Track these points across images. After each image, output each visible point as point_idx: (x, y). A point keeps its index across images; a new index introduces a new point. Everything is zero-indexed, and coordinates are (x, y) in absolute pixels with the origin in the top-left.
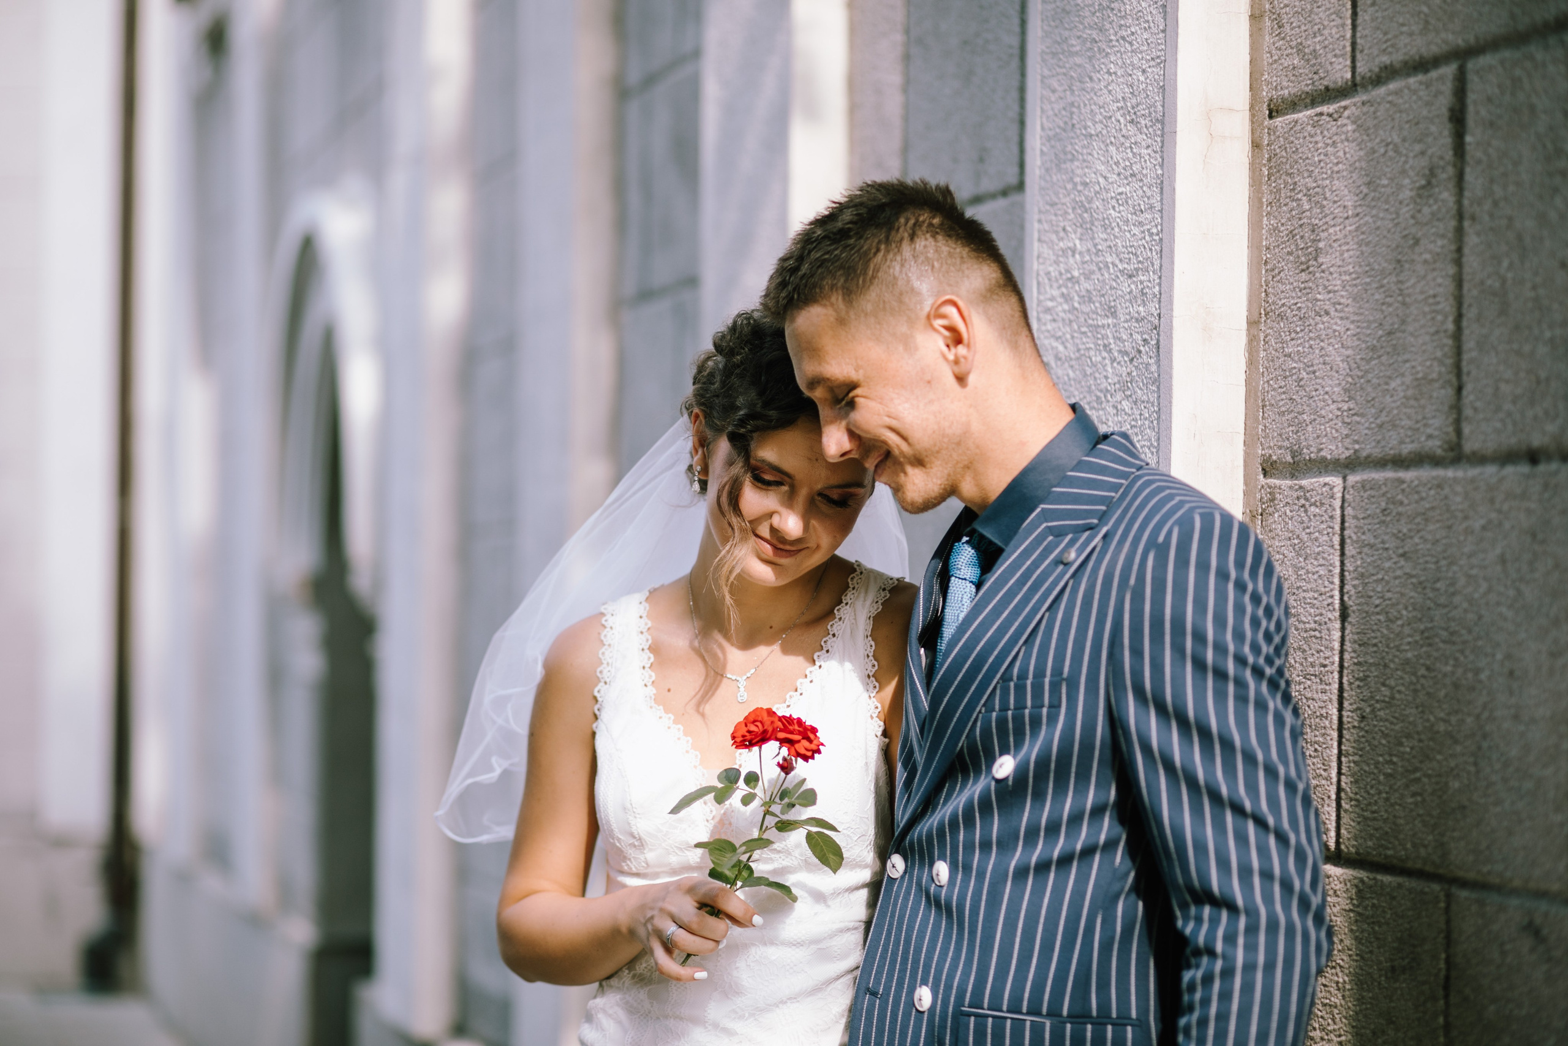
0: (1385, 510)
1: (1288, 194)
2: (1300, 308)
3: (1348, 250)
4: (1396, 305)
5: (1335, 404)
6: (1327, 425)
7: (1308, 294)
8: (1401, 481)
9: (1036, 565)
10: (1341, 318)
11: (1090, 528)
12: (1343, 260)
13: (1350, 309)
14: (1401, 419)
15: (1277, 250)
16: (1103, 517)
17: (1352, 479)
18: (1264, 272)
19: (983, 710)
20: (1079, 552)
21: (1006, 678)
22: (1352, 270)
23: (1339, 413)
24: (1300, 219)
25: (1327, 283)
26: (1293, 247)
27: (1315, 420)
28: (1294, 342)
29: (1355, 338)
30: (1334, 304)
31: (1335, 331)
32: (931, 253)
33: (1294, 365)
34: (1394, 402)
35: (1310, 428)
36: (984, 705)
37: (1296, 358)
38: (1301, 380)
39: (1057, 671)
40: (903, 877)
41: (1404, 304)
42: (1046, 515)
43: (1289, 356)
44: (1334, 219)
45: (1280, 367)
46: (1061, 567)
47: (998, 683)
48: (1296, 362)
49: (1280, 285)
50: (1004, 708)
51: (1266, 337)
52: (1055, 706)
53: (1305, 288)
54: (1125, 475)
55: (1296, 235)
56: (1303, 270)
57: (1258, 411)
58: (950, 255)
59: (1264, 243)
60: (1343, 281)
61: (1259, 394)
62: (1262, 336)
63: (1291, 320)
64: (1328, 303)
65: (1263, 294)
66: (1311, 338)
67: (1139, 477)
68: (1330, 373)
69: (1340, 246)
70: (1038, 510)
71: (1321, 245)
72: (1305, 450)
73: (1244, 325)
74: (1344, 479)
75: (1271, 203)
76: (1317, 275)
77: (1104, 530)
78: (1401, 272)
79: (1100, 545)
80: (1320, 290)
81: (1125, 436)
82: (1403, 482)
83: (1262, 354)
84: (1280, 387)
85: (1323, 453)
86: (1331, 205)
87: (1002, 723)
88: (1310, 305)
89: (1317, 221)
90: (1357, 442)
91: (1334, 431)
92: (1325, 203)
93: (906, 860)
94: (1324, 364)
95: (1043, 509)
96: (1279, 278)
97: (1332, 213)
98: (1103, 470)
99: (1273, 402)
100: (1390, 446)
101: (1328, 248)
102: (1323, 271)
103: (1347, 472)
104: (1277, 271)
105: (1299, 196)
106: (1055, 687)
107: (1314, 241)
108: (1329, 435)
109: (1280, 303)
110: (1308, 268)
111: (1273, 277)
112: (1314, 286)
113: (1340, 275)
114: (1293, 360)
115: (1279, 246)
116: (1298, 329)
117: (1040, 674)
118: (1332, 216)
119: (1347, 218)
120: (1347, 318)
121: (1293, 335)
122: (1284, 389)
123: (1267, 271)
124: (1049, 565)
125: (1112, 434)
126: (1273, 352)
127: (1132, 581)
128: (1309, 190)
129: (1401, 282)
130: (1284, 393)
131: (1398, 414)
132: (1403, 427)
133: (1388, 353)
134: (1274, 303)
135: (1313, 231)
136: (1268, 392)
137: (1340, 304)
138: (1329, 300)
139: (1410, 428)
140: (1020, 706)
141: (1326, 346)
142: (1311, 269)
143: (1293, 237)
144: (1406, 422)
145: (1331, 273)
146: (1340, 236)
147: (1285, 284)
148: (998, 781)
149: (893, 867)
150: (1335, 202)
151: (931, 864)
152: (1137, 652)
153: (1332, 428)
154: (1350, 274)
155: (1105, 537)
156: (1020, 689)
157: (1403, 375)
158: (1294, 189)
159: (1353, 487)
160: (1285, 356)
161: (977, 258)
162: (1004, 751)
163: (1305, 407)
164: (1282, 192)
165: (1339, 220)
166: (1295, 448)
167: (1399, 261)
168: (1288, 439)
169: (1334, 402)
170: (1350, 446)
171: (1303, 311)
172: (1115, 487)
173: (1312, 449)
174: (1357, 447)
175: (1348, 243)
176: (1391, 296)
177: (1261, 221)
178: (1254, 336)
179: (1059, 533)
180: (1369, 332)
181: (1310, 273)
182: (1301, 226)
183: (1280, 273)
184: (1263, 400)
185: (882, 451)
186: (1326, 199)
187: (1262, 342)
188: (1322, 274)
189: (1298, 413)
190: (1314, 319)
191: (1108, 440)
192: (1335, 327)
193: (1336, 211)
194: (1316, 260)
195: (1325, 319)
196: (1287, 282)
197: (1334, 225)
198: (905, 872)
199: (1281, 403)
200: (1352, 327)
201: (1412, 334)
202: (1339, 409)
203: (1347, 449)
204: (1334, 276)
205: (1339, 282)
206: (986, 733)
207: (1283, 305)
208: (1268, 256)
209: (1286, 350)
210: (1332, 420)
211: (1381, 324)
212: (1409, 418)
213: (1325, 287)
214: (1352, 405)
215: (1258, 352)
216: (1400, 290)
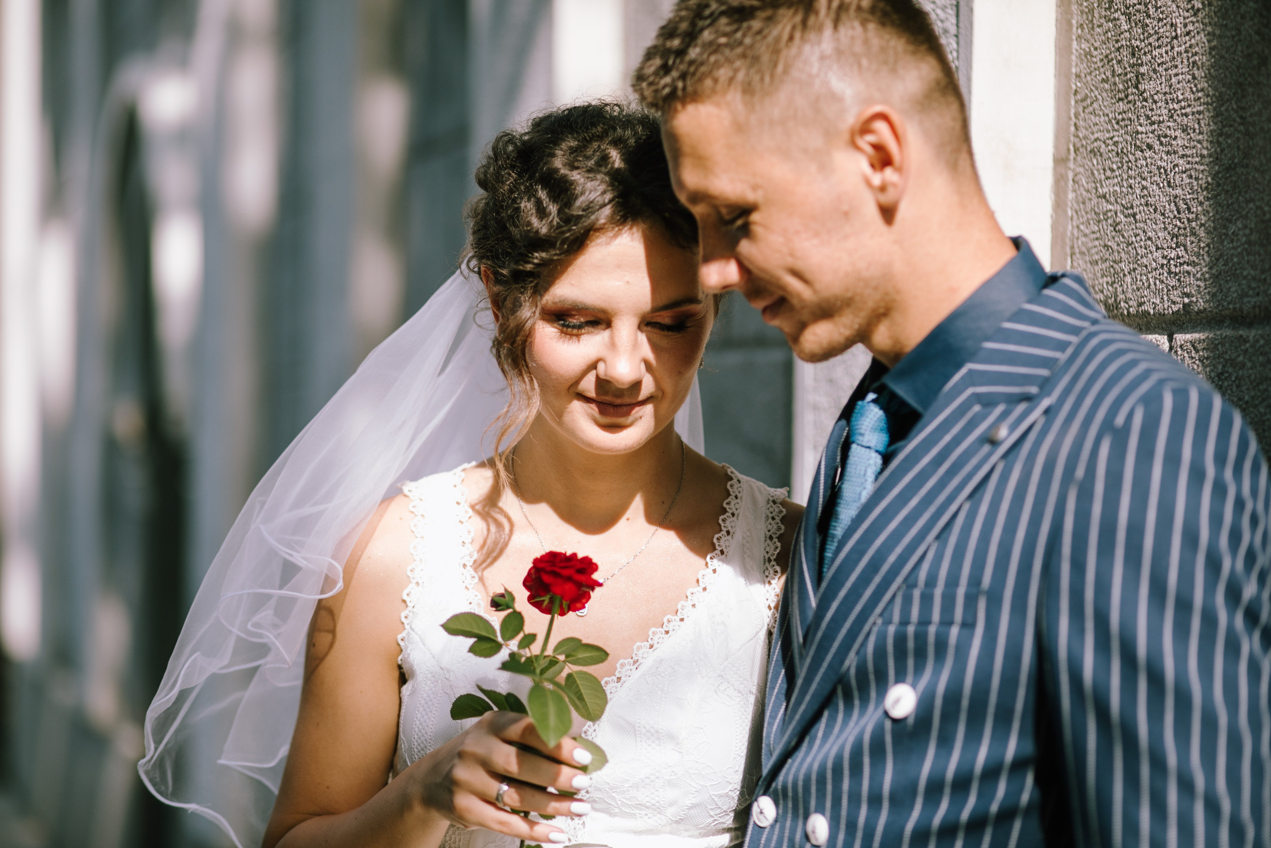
0: (1222, 374)
1: (1104, 13)
2: (1117, 142)
3: (1176, 75)
4: (1237, 135)
5: (1160, 251)
6: (1150, 276)
7: (1126, 126)
8: (1243, 340)
9: (957, 441)
10: (1168, 153)
11: (1027, 398)
12: (1171, 86)
13: (1180, 142)
14: (1243, 268)
15: (1089, 78)
16: (1046, 385)
17: (1180, 338)
18: (1073, 103)
19: (880, 621)
20: (1013, 428)
21: (910, 583)
22: (1181, 97)
23: (1165, 262)
24: (1117, 41)
25: (1150, 113)
26: (1109, 74)
27: (1134, 270)
28: (1110, 181)
29: (1184, 175)
30: (1159, 136)
31: (1159, 168)
32: (858, 48)
33: (1110, 207)
34: (1234, 248)
35: (1128, 279)
36: (881, 615)
37: (1113, 199)
38: (1117, 224)
39: (975, 580)
40: (773, 826)
41: (1247, 133)
42: (973, 378)
43: (1104, 197)
44: (1158, 39)
45: (1092, 209)
46: (987, 448)
47: (899, 588)
48: (1111, 203)
49: (1092, 117)
50: (905, 622)
51: (1076, 175)
52: (968, 625)
53: (1123, 120)
54: (1075, 331)
55: (1112, 59)
56: (1120, 99)
57: (1066, 259)
58: (883, 50)
59: (1074, 70)
60: (1170, 111)
61: (1068, 241)
62: (1071, 175)
63: (1105, 156)
64: (1151, 135)
65: (1073, 129)
66: (1130, 177)
67: (1092, 335)
68: (1153, 216)
69: (1166, 70)
70: (963, 371)
71: (1143, 70)
72: (1122, 304)
73: (1050, 163)
74: (1170, 340)
75: (1082, 25)
76: (1138, 103)
77: (1046, 403)
78: (1243, 97)
79: (1042, 421)
80: (1142, 121)
81: (1079, 280)
82: (1246, 341)
83: (1071, 195)
84: (1093, 233)
85: (1144, 308)
86: (1155, 23)
87: (900, 640)
88: (1129, 138)
89: (1138, 43)
90: (1188, 295)
91: (1158, 282)
92: (1148, 21)
93: (777, 804)
94: (1147, 205)
95: (971, 372)
96: (1091, 109)
97: (1156, 33)
98: (1048, 323)
99: (1084, 249)
100: (1229, 299)
101: (1151, 73)
102: (1145, 100)
103: (1174, 329)
104: (1089, 101)
105: (1116, 15)
106: (971, 601)
107: (1132, 66)
108: (1153, 286)
109: (1092, 138)
110: (1127, 96)
111: (1084, 108)
112: (1134, 117)
113: (1167, 103)
114: (1107, 201)
115: (1090, 74)
116: (1115, 167)
117: (952, 582)
118: (1156, 37)
119: (1176, 37)
120: (1175, 152)
121: (1108, 173)
122: (1098, 235)
123: (1076, 102)
124: (973, 443)
125: (1063, 276)
126: (1084, 193)
127: (1080, 472)
128: (1128, 8)
129: (1243, 109)
130: (1097, 239)
131: (1239, 263)
132: (1245, 278)
133: (1227, 191)
134: (1085, 138)
135: (1133, 55)
136: (1078, 238)
137: (1166, 136)
138: (1153, 132)
139: (1254, 279)
140: (925, 622)
141: (1148, 185)
142: (1131, 98)
143: (1108, 62)
144: (1248, 271)
145: (1155, 102)
146: (1166, 58)
147: (1099, 116)
148: (895, 721)
149: (761, 813)
150: (1160, 20)
151: (806, 817)
152: (1078, 566)
153: (1156, 278)
154: (1179, 102)
155: (1047, 412)
156: (926, 599)
157: (1246, 217)
158: (1110, 8)
159: (1181, 347)
160: (1099, 197)
161: (914, 53)
162: (900, 678)
163: (1123, 255)
164: (1096, 12)
165: (1165, 41)
166: (1111, 301)
167: (1240, 85)
168: (1102, 292)
169: (1158, 248)
170: (1178, 300)
171: (1120, 146)
172: (1062, 346)
173: (1131, 303)
174: (1186, 300)
175: (1176, 67)
176: (1231, 126)
177: (1070, 46)
178: (1062, 176)
179: (988, 402)
180: (1202, 168)
181: (1129, 102)
182: (1118, 49)
183: (1092, 103)
184: (1072, 247)
185: (775, 297)
186: (1149, 16)
187: (1071, 182)
188: (1144, 103)
189: (1115, 262)
190: (1134, 155)
191: (1056, 285)
192: (1159, 163)
193: (1161, 30)
194: (1137, 87)
195: (1148, 154)
196: (1101, 113)
197: (1159, 47)
198: (776, 821)
199: (1094, 251)
200: (1181, 162)
201: (1257, 169)
202: (1164, 257)
203: (1174, 303)
204: (1159, 104)
205: (1165, 111)
206: (880, 653)
207: (1096, 140)
208: (1079, 84)
209: (1100, 190)
210: (1156, 269)
211: (1217, 158)
212: (1254, 267)
213: (1148, 117)
214: (1181, 252)
215: (1066, 193)
216: (1241, 117)
